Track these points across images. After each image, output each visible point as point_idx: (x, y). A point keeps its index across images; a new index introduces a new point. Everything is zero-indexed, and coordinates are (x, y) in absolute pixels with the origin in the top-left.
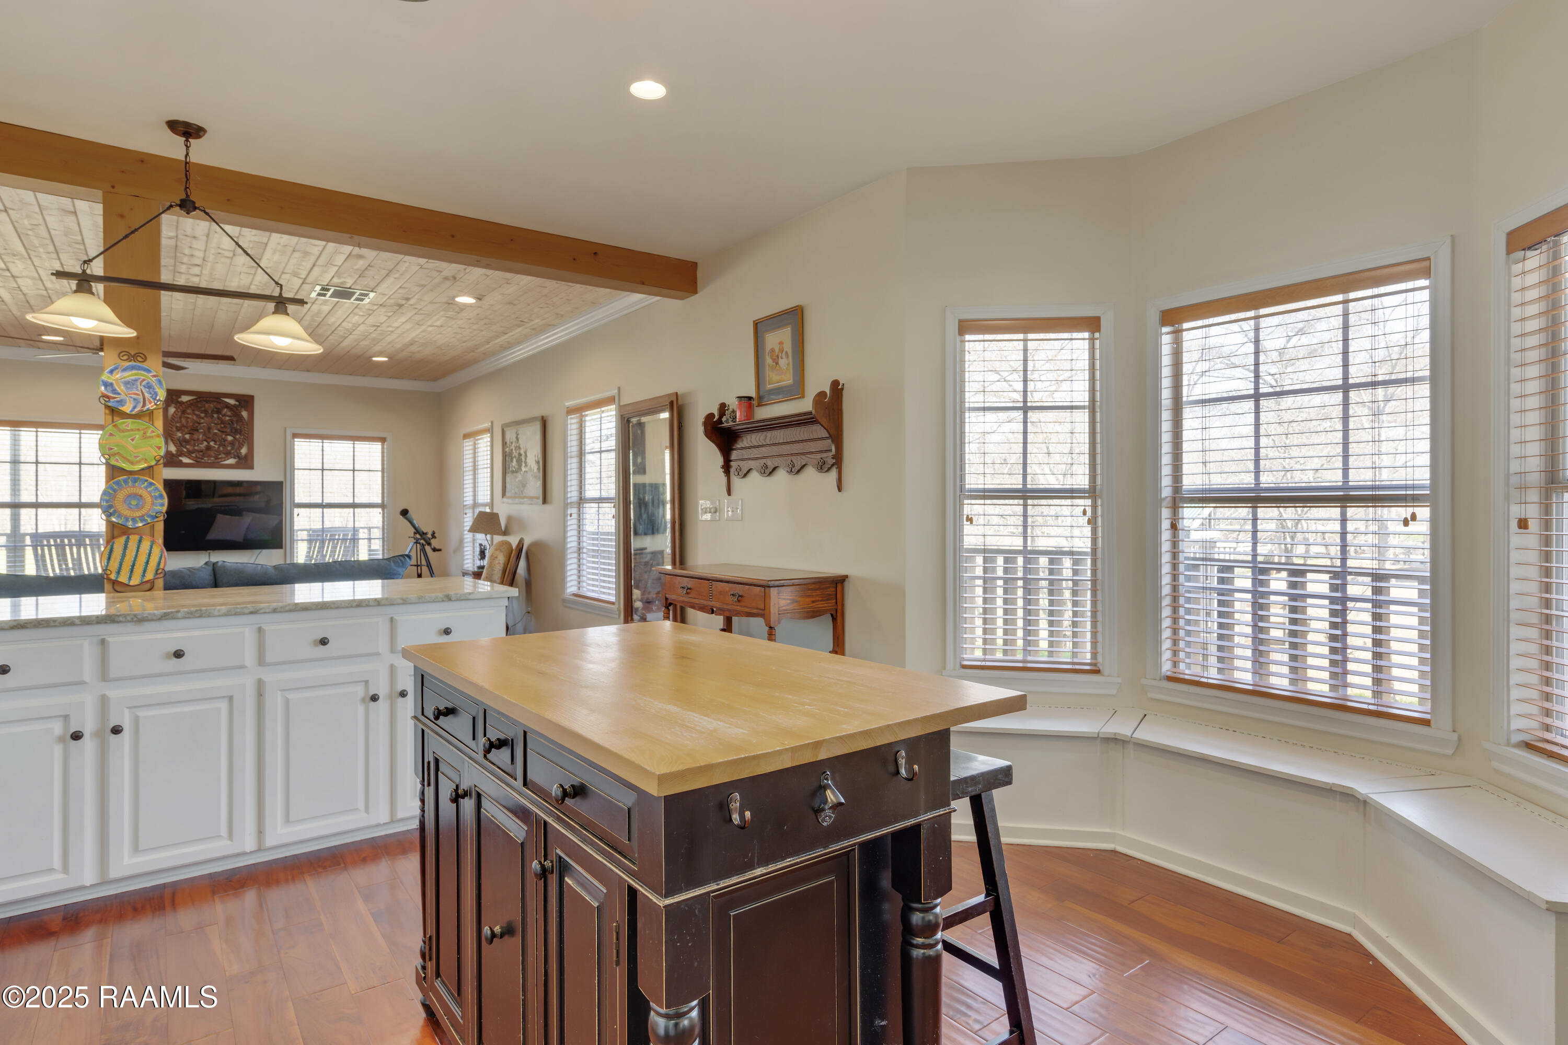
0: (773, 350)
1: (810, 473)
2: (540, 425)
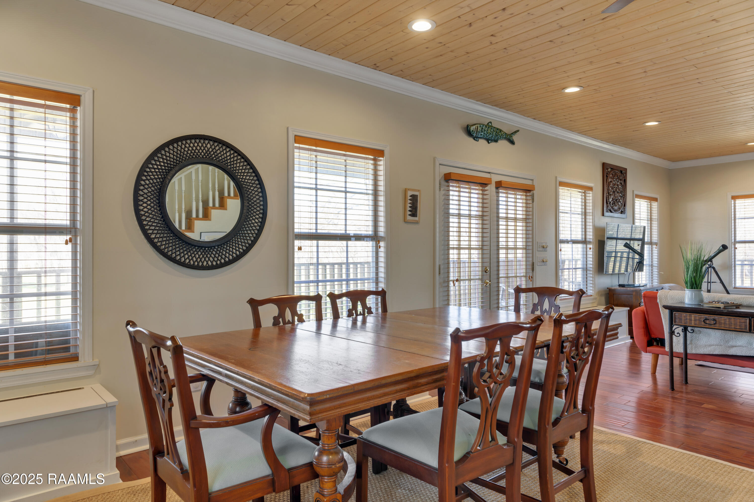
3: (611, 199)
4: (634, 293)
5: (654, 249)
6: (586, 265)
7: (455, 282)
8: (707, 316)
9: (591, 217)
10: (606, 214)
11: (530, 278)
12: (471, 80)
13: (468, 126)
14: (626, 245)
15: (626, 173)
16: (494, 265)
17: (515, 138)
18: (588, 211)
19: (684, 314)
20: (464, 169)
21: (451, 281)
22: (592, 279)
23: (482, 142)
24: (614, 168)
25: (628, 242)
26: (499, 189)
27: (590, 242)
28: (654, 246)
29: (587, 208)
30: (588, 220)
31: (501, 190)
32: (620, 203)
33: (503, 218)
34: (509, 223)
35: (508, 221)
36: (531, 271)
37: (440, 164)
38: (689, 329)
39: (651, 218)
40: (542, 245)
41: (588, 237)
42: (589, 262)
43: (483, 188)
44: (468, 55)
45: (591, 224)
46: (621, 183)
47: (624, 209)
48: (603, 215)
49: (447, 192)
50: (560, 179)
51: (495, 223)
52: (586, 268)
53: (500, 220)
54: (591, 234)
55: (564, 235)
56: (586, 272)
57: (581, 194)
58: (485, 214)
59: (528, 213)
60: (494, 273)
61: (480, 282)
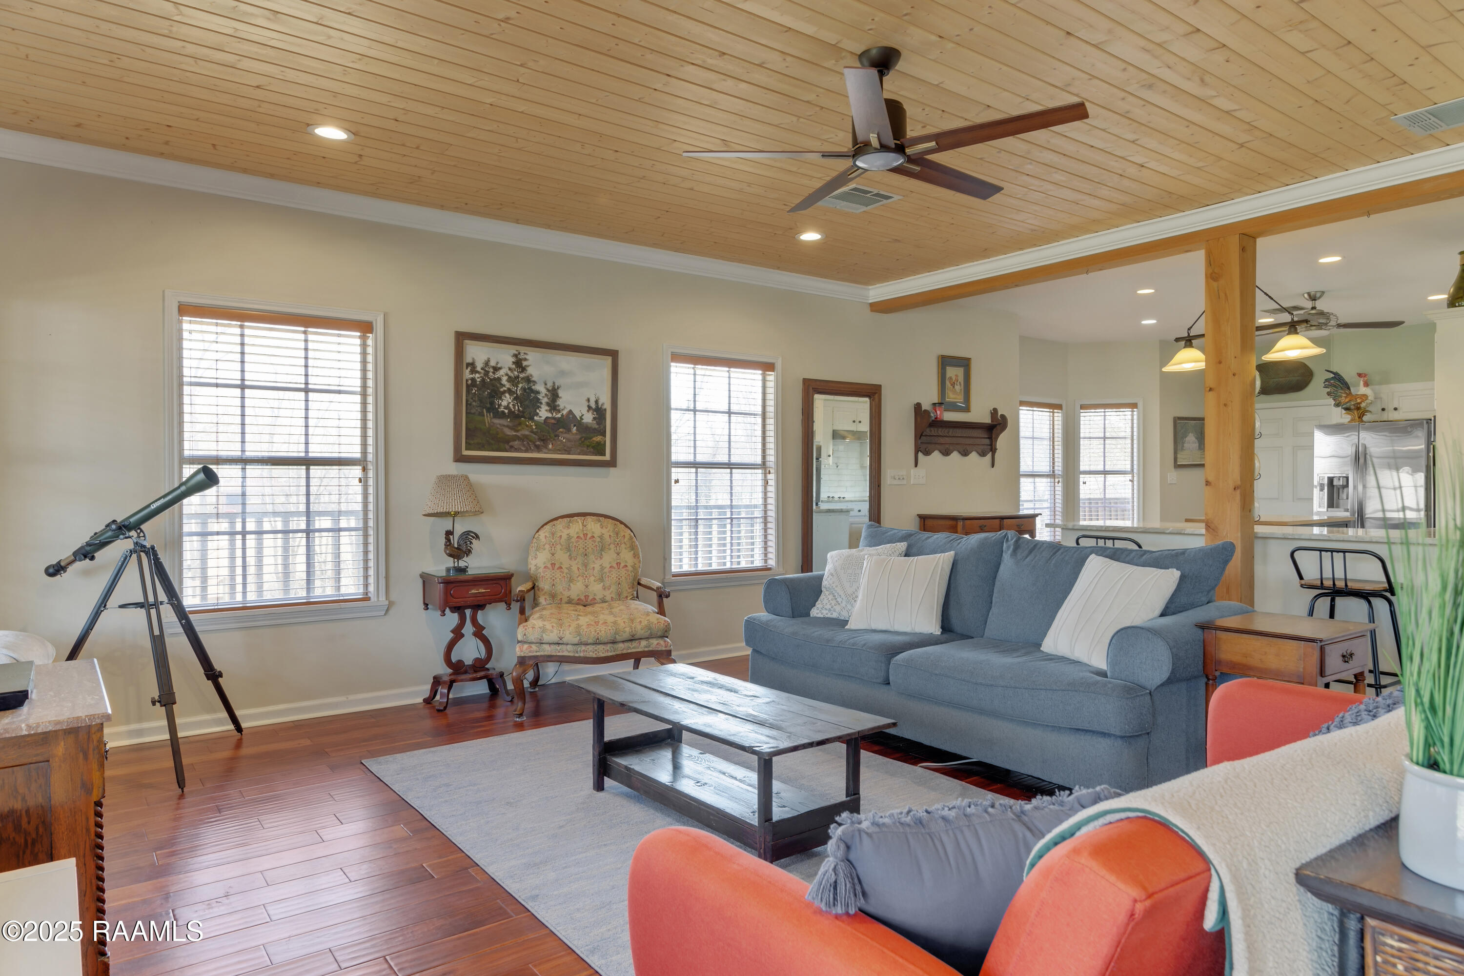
0: (951, 378)
1: (974, 455)
2: (609, 360)
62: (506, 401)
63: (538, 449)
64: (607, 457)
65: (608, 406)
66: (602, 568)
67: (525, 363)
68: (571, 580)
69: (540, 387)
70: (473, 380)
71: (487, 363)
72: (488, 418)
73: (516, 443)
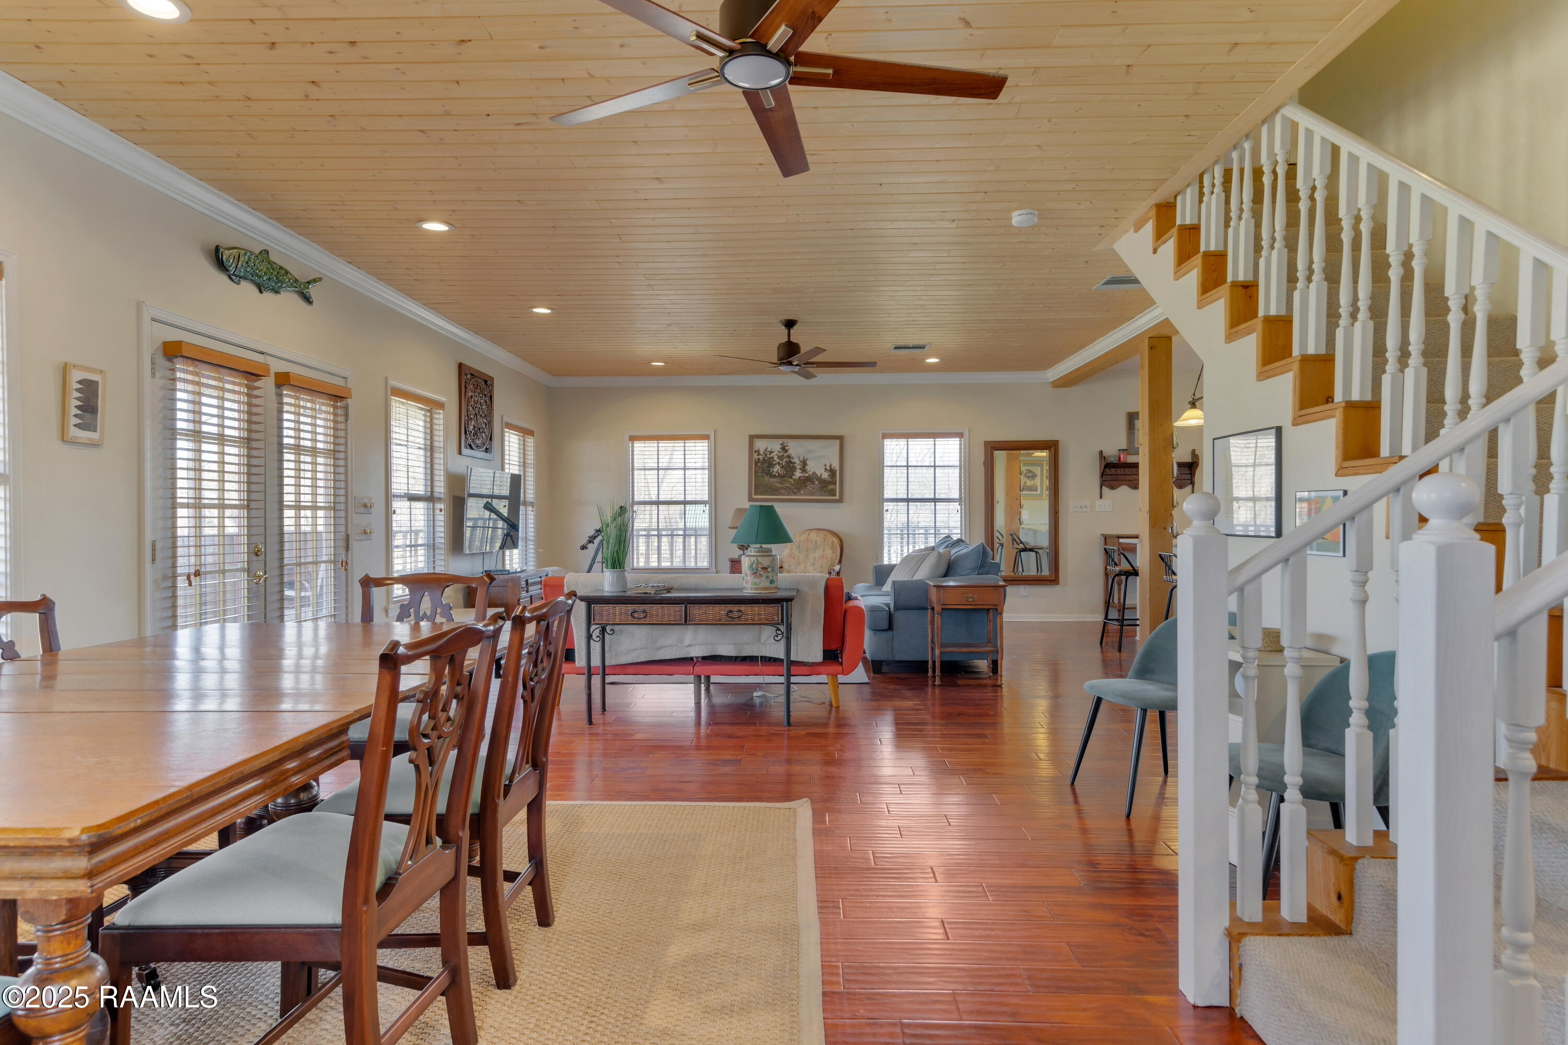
2: (838, 442)
3: (472, 427)
4: (510, 584)
5: (530, 512)
6: (434, 538)
7: (192, 577)
8: (635, 607)
9: (442, 456)
10: (466, 451)
11: (344, 564)
12: (238, 156)
13: (217, 248)
14: (488, 507)
15: (492, 385)
16: (273, 540)
17: (313, 291)
18: (436, 444)
19: (606, 607)
20: (209, 337)
21: (181, 575)
22: (443, 564)
23: (247, 288)
24: (474, 374)
25: (490, 500)
26: (282, 388)
27: (440, 499)
28: (530, 508)
29: (436, 438)
30: (436, 461)
31: (286, 390)
32: (484, 435)
33: (290, 447)
34: (302, 458)
35: (300, 454)
36: (344, 552)
37: (153, 320)
38: (608, 628)
39: (524, 463)
40: (363, 502)
41: (437, 489)
42: (438, 535)
43: (250, 383)
44: (249, 103)
45: (442, 467)
46: (486, 402)
47: (491, 445)
48: (460, 453)
49: (170, 382)
50: (394, 383)
51: (276, 456)
52: (434, 544)
53: (285, 451)
54: (442, 484)
55: (399, 485)
56: (434, 552)
57: (423, 412)
58: (254, 436)
59: (338, 441)
60: (272, 557)
61: (244, 576)
62: (777, 469)
63: (795, 493)
64: (837, 497)
65: (838, 469)
66: (815, 558)
67: (787, 448)
68: (798, 564)
69: (796, 460)
70: (758, 459)
71: (766, 450)
72: (767, 478)
73: (782, 491)
